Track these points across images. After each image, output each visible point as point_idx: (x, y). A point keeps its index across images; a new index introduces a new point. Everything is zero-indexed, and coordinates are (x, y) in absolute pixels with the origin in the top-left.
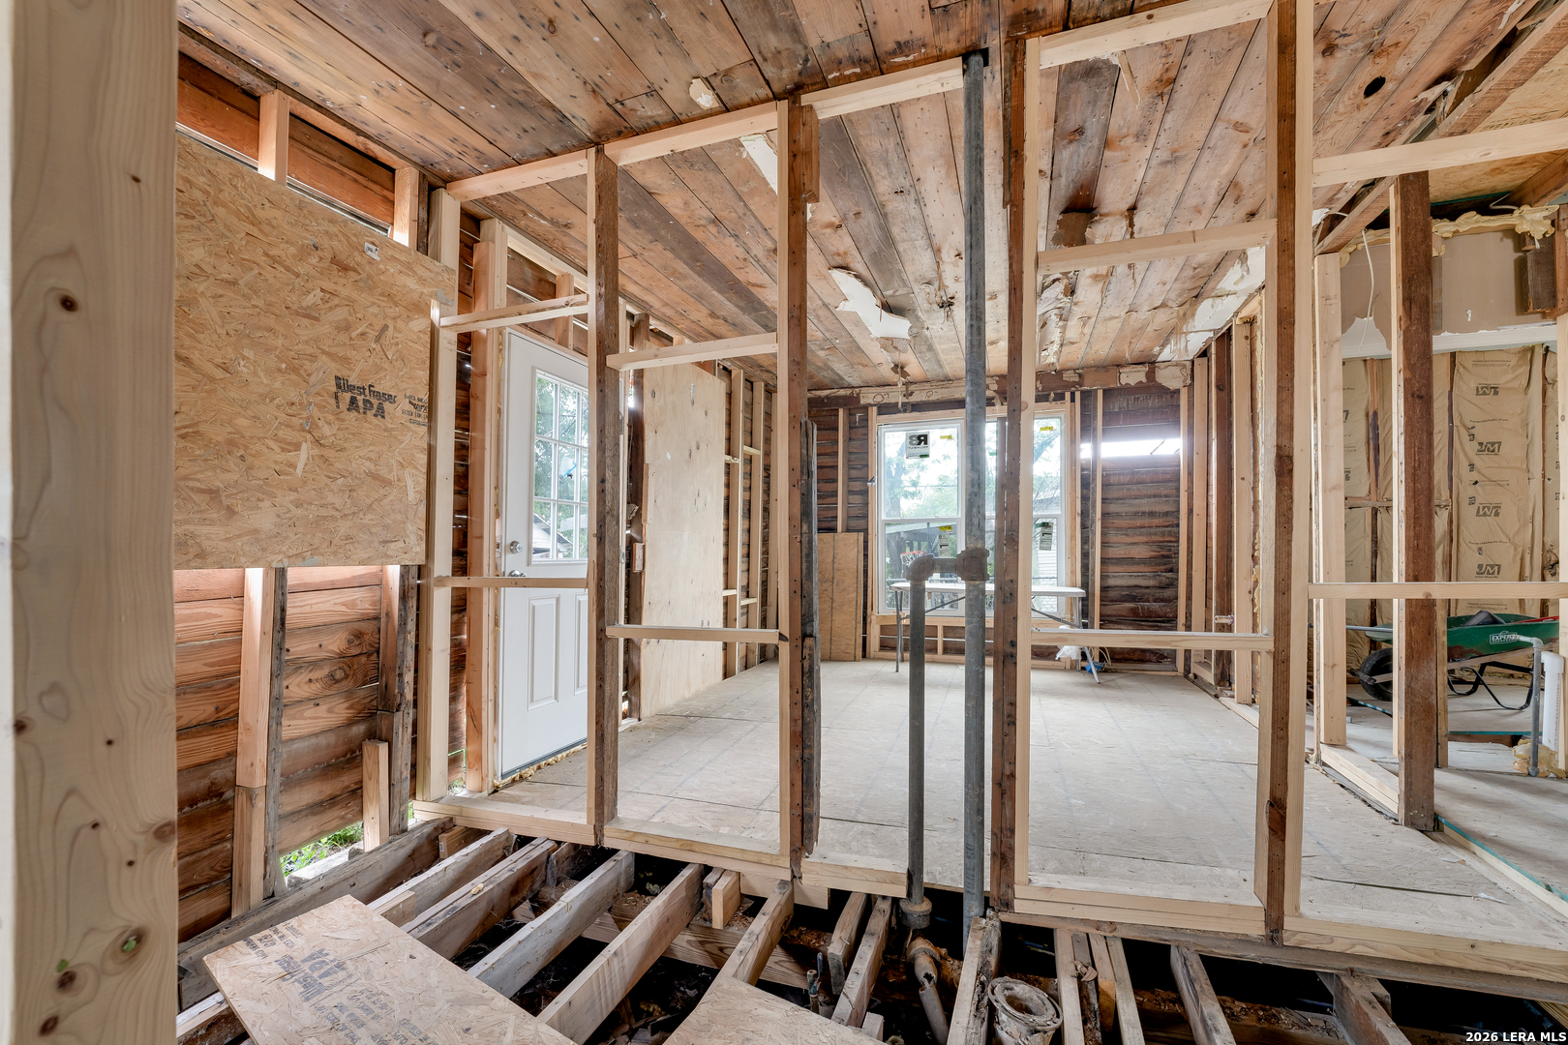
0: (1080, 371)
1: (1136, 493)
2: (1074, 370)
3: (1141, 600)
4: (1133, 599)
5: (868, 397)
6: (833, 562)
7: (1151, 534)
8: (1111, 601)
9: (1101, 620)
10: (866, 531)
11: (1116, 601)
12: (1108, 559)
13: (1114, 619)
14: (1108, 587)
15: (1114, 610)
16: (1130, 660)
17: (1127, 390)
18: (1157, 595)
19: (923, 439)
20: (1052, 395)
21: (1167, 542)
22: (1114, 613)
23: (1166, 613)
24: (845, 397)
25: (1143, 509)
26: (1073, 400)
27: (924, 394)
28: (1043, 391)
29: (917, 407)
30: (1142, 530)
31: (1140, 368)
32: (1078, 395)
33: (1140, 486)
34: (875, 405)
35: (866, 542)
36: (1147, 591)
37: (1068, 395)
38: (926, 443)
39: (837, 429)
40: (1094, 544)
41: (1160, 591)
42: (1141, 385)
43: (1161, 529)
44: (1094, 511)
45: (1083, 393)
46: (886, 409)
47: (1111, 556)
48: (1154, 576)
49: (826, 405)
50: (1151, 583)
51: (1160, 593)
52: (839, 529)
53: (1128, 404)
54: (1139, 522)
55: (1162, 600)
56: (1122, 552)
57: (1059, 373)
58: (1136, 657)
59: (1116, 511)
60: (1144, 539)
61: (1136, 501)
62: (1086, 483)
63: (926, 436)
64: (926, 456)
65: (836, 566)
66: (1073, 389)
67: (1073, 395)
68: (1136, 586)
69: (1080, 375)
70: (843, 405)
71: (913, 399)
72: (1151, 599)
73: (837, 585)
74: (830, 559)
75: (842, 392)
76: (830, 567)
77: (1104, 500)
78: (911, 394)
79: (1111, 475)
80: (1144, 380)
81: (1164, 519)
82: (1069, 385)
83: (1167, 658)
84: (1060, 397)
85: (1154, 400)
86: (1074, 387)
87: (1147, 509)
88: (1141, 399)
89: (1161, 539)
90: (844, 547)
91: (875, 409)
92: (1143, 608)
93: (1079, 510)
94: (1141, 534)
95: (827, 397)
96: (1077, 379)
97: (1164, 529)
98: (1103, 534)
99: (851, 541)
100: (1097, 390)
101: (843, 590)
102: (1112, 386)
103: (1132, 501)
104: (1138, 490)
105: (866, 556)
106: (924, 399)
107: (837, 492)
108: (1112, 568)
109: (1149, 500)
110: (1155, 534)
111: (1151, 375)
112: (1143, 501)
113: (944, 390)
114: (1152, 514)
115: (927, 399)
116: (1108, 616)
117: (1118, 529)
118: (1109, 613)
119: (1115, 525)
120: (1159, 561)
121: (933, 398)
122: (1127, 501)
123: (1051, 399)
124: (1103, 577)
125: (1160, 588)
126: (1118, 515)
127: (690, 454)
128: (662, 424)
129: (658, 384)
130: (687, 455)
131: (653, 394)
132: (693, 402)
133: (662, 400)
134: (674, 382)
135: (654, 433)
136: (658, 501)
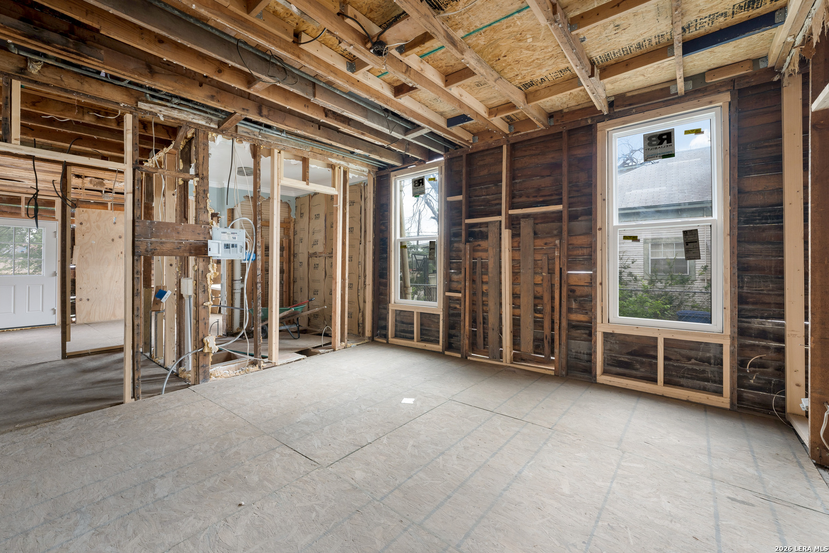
127: (113, 240)
128: (88, 232)
129: (85, 220)
130: (110, 241)
131: (81, 224)
132: (115, 223)
133: (88, 225)
134: (98, 218)
135: (82, 236)
136: (85, 257)
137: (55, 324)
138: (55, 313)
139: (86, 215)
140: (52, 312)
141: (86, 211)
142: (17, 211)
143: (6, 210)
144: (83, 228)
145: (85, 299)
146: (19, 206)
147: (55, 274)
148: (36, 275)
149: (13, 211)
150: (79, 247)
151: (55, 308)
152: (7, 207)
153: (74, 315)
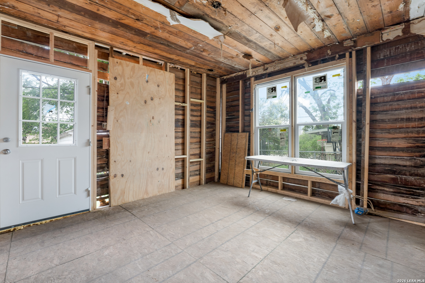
0: (355, 39)
1: (397, 107)
2: (351, 39)
3: (399, 173)
4: (394, 172)
5: (250, 73)
6: (237, 145)
7: (408, 132)
8: (377, 172)
9: (369, 183)
10: (249, 132)
11: (381, 173)
12: (376, 147)
13: (379, 183)
14: (375, 164)
15: (380, 178)
16: (391, 209)
17: (389, 44)
18: (413, 172)
19: (274, 89)
20: (337, 56)
21: (422, 137)
22: (379, 180)
23: (420, 184)
24: (241, 75)
25: (402, 117)
26: (351, 56)
27: (272, 68)
28: (331, 55)
29: (271, 75)
30: (401, 130)
31: (398, 27)
32: (354, 53)
33: (400, 103)
34: (253, 77)
35: (249, 136)
36: (405, 168)
37: (347, 54)
38: (275, 91)
39: (239, 90)
40: (364, 138)
41: (415, 169)
42: (399, 38)
43: (417, 129)
44: (365, 119)
45: (357, 51)
46: (258, 78)
47: (377, 146)
48: (410, 159)
49: (234, 80)
50: (408, 163)
51: (414, 170)
52: (240, 131)
53: (390, 53)
54: (398, 125)
55: (417, 175)
56: (386, 143)
57: (341, 43)
58: (396, 208)
59: (381, 118)
60: (403, 135)
61: (397, 112)
62: (360, 103)
63: (275, 88)
64: (275, 97)
65: (238, 147)
66: (350, 50)
67: (351, 54)
68: (396, 165)
69: (355, 42)
70: (241, 79)
71: (268, 71)
72: (408, 173)
73: (238, 155)
74: (236, 144)
75: (240, 73)
76: (235, 147)
77: (372, 113)
78: (267, 69)
79: (378, 97)
80: (401, 34)
81: (419, 123)
82: (346, 49)
83: (421, 213)
84: (342, 56)
85: (411, 46)
86: (351, 49)
87: (405, 117)
88: (401, 47)
89: (416, 135)
90: (241, 138)
91: (253, 79)
92: (401, 179)
93: (354, 118)
94: (400, 133)
95: (235, 76)
96: (352, 44)
97: (419, 129)
98: (371, 132)
99: (244, 136)
100: (366, 48)
101: (240, 157)
102: (376, 43)
103: (393, 112)
104: (398, 105)
105: (249, 142)
106: (272, 70)
107: (239, 116)
108: (378, 153)
109: (407, 111)
110: (412, 132)
111: (406, 31)
112: (402, 112)
113: (281, 65)
114: (409, 120)
115: (274, 70)
116: (375, 181)
117: (382, 129)
118: (376, 179)
119: (381, 127)
120: (415, 149)
121: (277, 69)
122: (390, 112)
123: (336, 58)
124: (370, 158)
125: (415, 167)
126: (383, 121)
127: (145, 102)
128: (122, 90)
129: (119, 74)
130: (143, 103)
131: (115, 78)
132: (147, 82)
133: (122, 81)
134: (132, 73)
135: (116, 94)
136: (119, 121)
137: (88, 210)
138: (89, 195)
139: (120, 68)
140: (86, 193)
141: (121, 63)
142: (45, 55)
143: (30, 51)
144: (118, 83)
145: (119, 175)
146: (46, 48)
147: (88, 143)
148: (52, 144)
149: (40, 54)
150: (114, 108)
151: (90, 189)
152: (32, 46)
153: (106, 196)
